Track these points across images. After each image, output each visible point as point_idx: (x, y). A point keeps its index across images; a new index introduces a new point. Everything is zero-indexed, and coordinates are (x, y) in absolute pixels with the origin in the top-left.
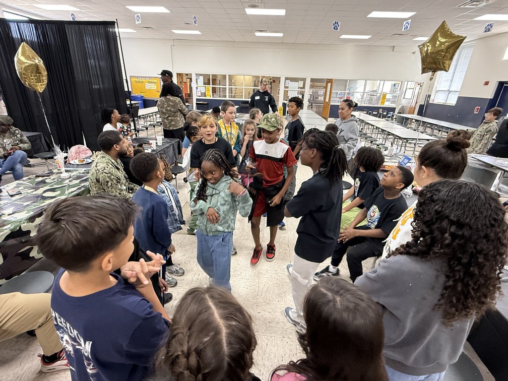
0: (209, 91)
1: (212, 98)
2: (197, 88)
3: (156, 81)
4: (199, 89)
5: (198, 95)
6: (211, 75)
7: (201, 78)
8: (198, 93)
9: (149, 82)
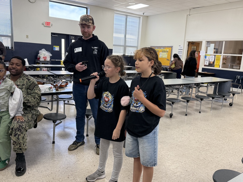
0: (219, 59)
1: (221, 68)
2: (206, 57)
3: (168, 50)
4: (207, 58)
5: (206, 64)
6: (224, 42)
7: (212, 46)
8: (206, 62)
9: (163, 51)
